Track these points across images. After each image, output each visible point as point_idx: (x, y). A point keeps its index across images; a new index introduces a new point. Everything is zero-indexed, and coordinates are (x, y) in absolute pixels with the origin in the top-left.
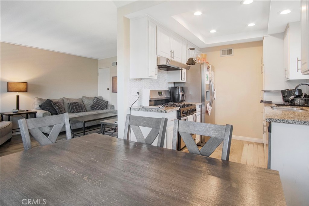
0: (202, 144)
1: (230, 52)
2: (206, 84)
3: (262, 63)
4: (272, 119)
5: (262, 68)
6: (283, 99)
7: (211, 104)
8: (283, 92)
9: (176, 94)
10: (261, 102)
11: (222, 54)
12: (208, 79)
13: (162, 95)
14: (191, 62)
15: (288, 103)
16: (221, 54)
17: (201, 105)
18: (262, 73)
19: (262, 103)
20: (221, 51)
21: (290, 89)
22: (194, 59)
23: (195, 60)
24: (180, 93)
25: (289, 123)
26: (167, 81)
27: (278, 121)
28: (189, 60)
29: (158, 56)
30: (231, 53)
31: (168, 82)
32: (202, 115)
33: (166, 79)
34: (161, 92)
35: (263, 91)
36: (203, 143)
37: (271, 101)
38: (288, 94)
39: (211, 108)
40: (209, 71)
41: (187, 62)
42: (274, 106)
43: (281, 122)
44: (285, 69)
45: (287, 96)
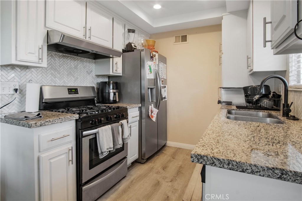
0: (142, 160)
1: (184, 38)
2: (147, 78)
3: (221, 51)
4: (205, 158)
5: (220, 57)
6: (246, 99)
7: (157, 106)
8: (245, 89)
9: (106, 92)
10: (218, 103)
11: (176, 42)
12: (151, 72)
13: (78, 94)
14: (129, 49)
15: (252, 105)
16: (174, 42)
17: (141, 107)
18: (220, 64)
19: (220, 104)
20: (174, 37)
21: (254, 85)
22: (133, 45)
23: (135, 46)
24: (111, 91)
25: (243, 171)
26: (94, 74)
27: (217, 163)
28: (127, 45)
29: (49, 30)
30: (186, 40)
31: (96, 75)
32: (142, 120)
33: (92, 71)
34: (77, 89)
35: (221, 88)
36: (144, 159)
37: (231, 102)
38: (251, 92)
39: (157, 111)
40: (154, 61)
41: (125, 48)
42: (234, 110)
43: (226, 166)
44: (247, 56)
45: (250, 95)
